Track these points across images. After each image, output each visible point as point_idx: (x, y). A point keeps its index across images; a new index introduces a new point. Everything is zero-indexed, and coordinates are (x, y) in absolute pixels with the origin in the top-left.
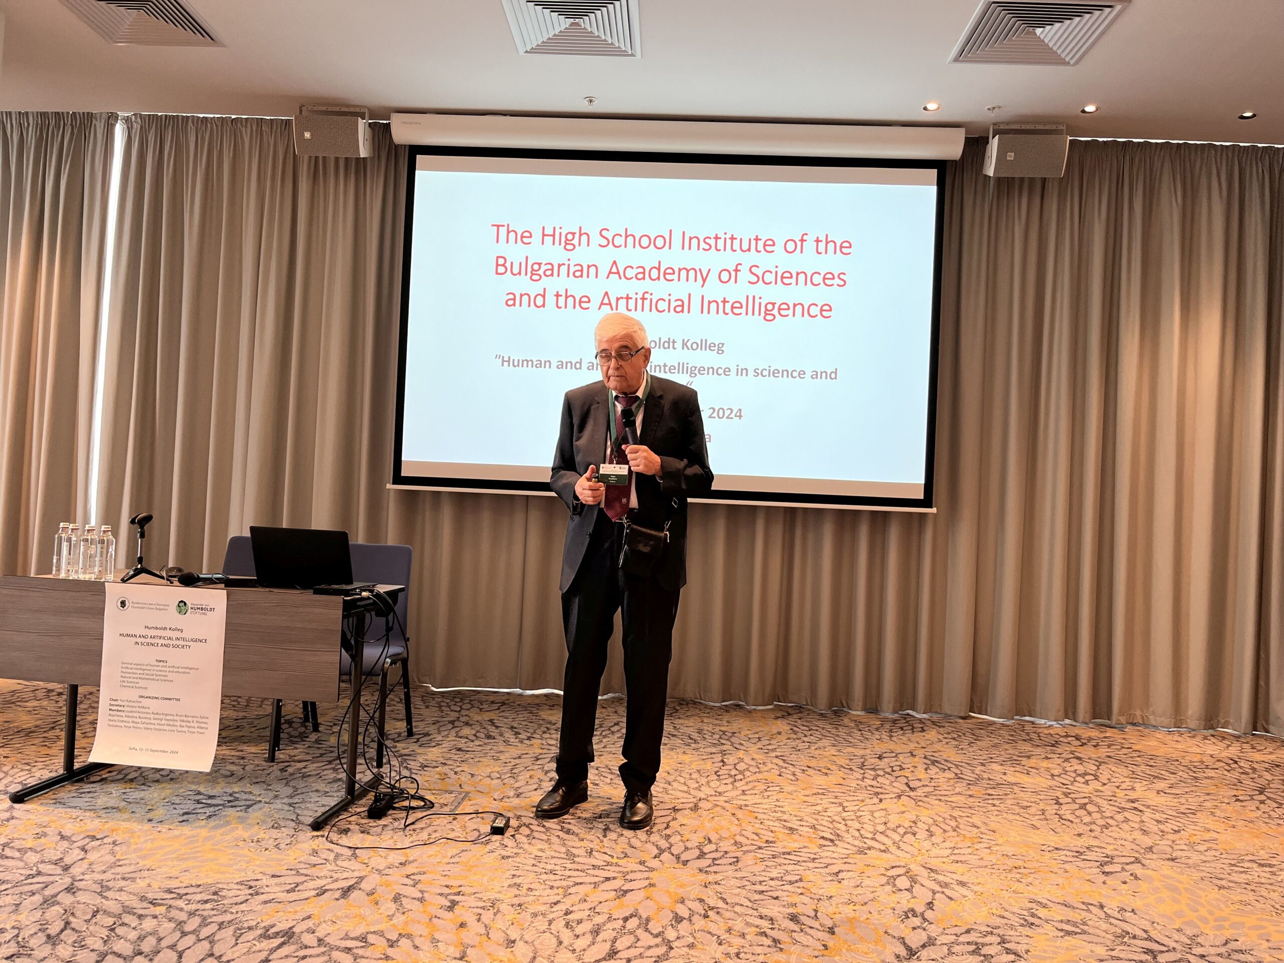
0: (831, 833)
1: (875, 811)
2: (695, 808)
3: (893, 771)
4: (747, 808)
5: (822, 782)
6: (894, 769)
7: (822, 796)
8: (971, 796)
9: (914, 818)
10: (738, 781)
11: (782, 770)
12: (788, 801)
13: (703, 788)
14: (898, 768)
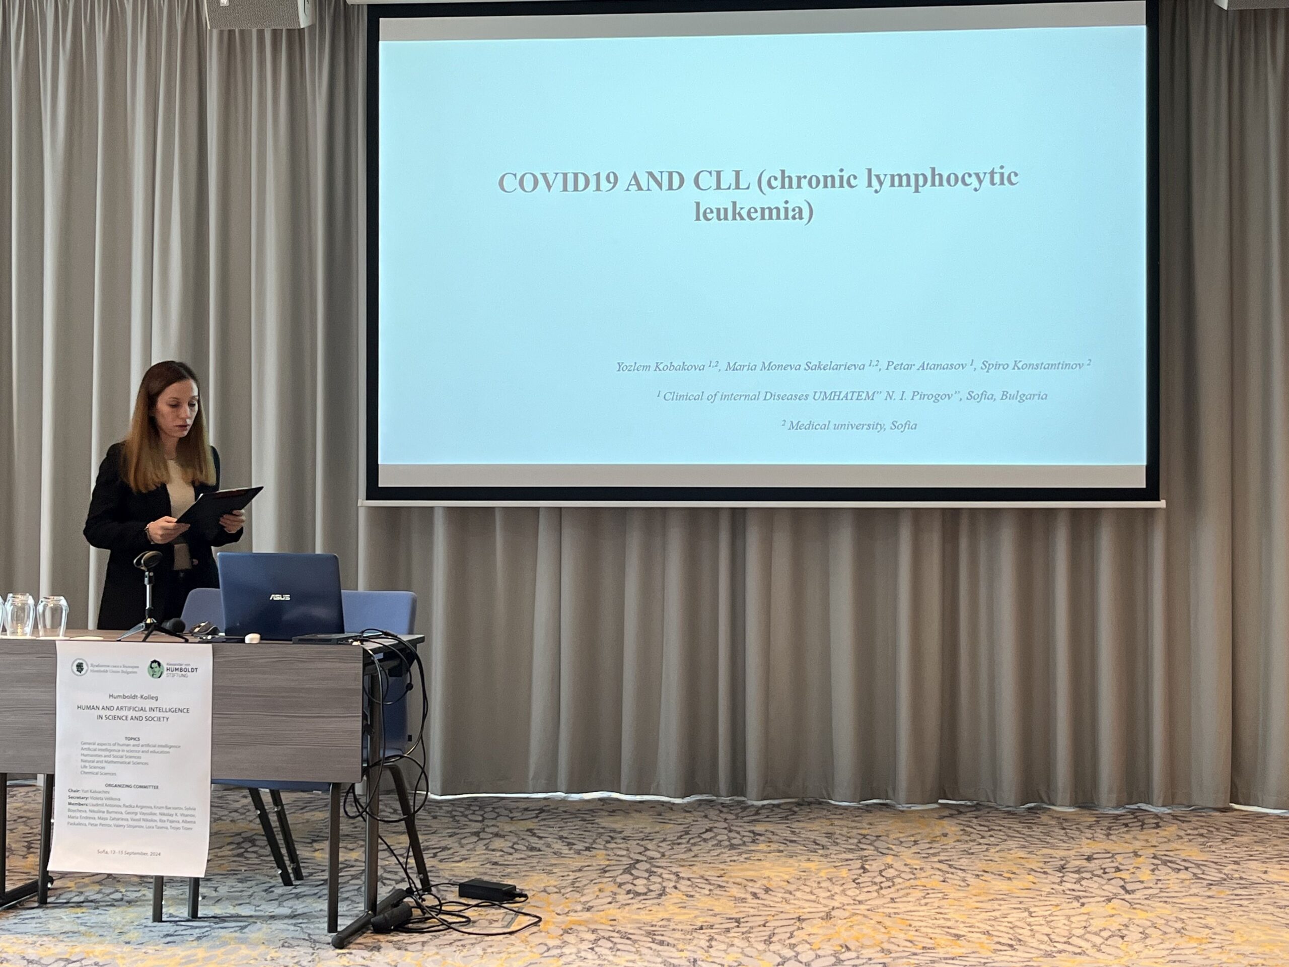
0: (1011, 939)
1: (1074, 916)
2: (828, 917)
3: (1105, 873)
4: (897, 916)
5: (1002, 887)
6: (1106, 870)
7: (1002, 902)
8: (1209, 897)
9: (1126, 921)
10: (886, 888)
11: (947, 875)
12: (955, 907)
13: (836, 897)
14: (1113, 870)
